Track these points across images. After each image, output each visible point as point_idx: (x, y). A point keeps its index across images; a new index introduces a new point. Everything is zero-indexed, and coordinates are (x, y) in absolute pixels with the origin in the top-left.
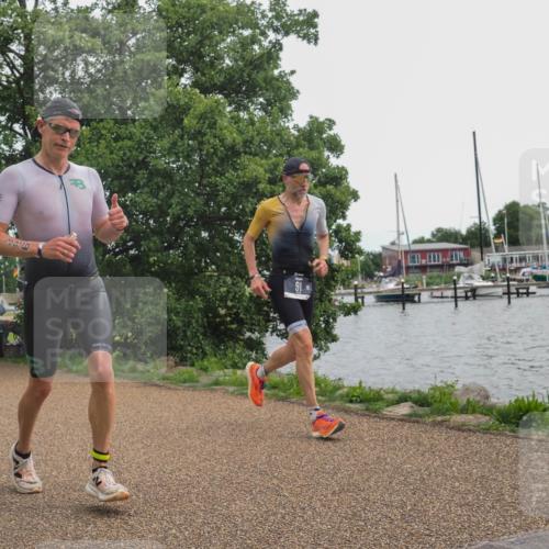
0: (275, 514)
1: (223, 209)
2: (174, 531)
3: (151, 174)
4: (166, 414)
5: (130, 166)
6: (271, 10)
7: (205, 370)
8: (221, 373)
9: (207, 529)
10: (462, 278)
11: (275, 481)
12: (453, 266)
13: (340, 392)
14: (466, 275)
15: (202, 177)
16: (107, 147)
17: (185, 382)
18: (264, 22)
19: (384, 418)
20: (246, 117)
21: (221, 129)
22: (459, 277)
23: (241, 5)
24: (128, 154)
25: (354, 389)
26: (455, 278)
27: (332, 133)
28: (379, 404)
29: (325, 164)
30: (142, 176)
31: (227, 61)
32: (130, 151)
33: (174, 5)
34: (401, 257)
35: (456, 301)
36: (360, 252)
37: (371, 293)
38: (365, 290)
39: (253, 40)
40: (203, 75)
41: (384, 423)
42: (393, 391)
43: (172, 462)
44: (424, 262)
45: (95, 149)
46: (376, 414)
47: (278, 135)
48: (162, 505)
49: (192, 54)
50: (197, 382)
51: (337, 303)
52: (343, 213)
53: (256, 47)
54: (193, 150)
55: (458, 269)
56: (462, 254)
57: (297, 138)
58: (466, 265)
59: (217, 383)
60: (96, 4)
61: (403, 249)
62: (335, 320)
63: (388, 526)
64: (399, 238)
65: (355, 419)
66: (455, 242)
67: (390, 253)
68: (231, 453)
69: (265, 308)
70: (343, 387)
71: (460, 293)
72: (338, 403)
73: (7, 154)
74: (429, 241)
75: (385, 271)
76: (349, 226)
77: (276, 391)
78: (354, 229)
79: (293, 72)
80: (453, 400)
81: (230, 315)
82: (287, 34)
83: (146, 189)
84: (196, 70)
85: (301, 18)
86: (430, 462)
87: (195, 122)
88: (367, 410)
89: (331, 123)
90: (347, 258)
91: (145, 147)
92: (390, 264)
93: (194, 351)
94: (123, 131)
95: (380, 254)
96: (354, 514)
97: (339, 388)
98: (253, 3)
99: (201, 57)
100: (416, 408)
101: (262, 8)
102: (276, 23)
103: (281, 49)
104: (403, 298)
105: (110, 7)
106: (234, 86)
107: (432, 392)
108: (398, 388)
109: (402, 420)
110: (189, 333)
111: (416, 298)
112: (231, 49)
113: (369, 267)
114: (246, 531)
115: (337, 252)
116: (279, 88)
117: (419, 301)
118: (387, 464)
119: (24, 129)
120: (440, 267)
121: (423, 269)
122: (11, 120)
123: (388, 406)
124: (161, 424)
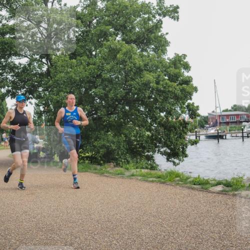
0: (160, 235)
1: (136, 96)
2: (115, 242)
3: (102, 80)
4: (110, 189)
5: (94, 77)
6: (157, 6)
7: (127, 169)
8: (135, 171)
9: (129, 241)
10: (246, 128)
11: (160, 220)
12: (242, 122)
13: (189, 180)
14: (248, 126)
15: (126, 82)
16: (84, 69)
17: (118, 175)
18: (154, 11)
19: (210, 192)
20: (146, 54)
21: (134, 59)
22: (244, 127)
23: (144, 3)
24: (93, 71)
25: (196, 178)
26: (242, 128)
27: (185, 61)
28: (208, 186)
29: (182, 75)
30: (99, 81)
31: (137, 29)
32: (94, 70)
33: (113, 5)
34: (217, 118)
35: (243, 139)
36: (199, 115)
37: (203, 134)
38: (200, 133)
39: (149, 19)
40: (127, 35)
41: (210, 194)
42: (214, 180)
43: (113, 211)
44: (228, 120)
45: (79, 69)
46: (207, 190)
47: (160, 63)
48: (109, 230)
49: (121, 26)
50: (124, 174)
51: (187, 139)
52: (191, 97)
53: (150, 22)
54: (121, 69)
55: (244, 124)
56: (246, 117)
57: (169, 63)
58: (248, 122)
59: (133, 175)
60: (79, 5)
61: (218, 114)
62: (186, 147)
63: (213, 242)
64: (216, 109)
65: (197, 193)
66: (243, 111)
67: (212, 116)
68: (140, 207)
69: (155, 141)
70: (191, 178)
71: (245, 135)
72: (188, 185)
73: (40, 72)
74: (230, 111)
75: (209, 124)
76: (193, 103)
77: (160, 179)
78: (195, 105)
79: (167, 34)
80: (242, 184)
81: (138, 144)
82: (164, 16)
83: (101, 87)
84: (123, 33)
85: (171, 9)
86: (232, 213)
87: (122, 56)
88: (202, 188)
89: (185, 56)
90: (192, 119)
91: (101, 68)
92: (212, 121)
93: (123, 160)
94: (91, 61)
95: (207, 117)
96: (197, 236)
97: (189, 178)
98: (149, 3)
99: (125, 28)
100: (225, 188)
101: (153, 5)
102: (159, 12)
103: (162, 23)
104: (218, 137)
105: (85, 6)
106: (140, 40)
107: (232, 180)
108: (216, 179)
109: (218, 193)
110: (120, 152)
111: (224, 137)
112: (139, 24)
113: (202, 122)
114: (148, 243)
115: (188, 115)
116: (161, 41)
117: (226, 139)
118: (212, 213)
119: (47, 61)
120: (236, 122)
121: (227, 123)
122: (41, 57)
123: (212, 187)
124: (108, 193)
